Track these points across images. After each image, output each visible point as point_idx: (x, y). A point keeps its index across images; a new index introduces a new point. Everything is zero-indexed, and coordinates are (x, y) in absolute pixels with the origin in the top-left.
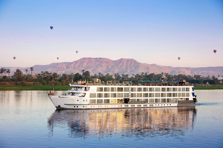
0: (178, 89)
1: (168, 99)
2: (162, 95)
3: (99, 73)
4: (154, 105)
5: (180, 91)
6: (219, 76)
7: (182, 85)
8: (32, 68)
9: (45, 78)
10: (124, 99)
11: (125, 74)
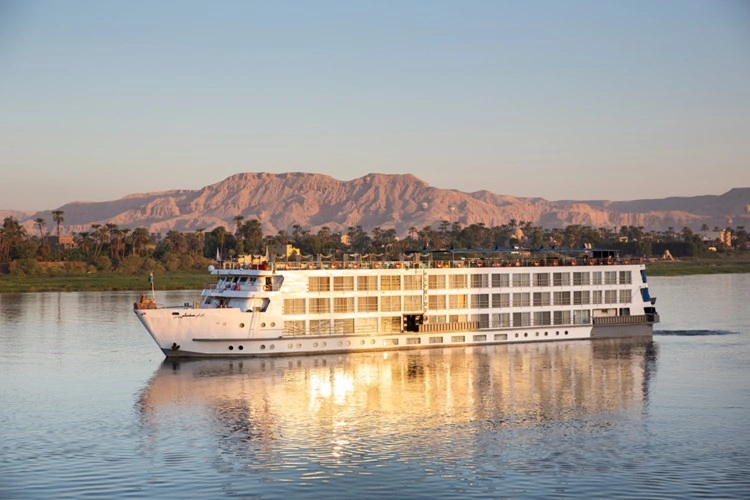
0: (591, 276)
1: (558, 314)
2: (539, 299)
3: (295, 227)
4: (511, 337)
5: (600, 283)
6: (705, 228)
7: (605, 263)
8: (58, 213)
9: (105, 247)
10: (404, 316)
11: (385, 227)
